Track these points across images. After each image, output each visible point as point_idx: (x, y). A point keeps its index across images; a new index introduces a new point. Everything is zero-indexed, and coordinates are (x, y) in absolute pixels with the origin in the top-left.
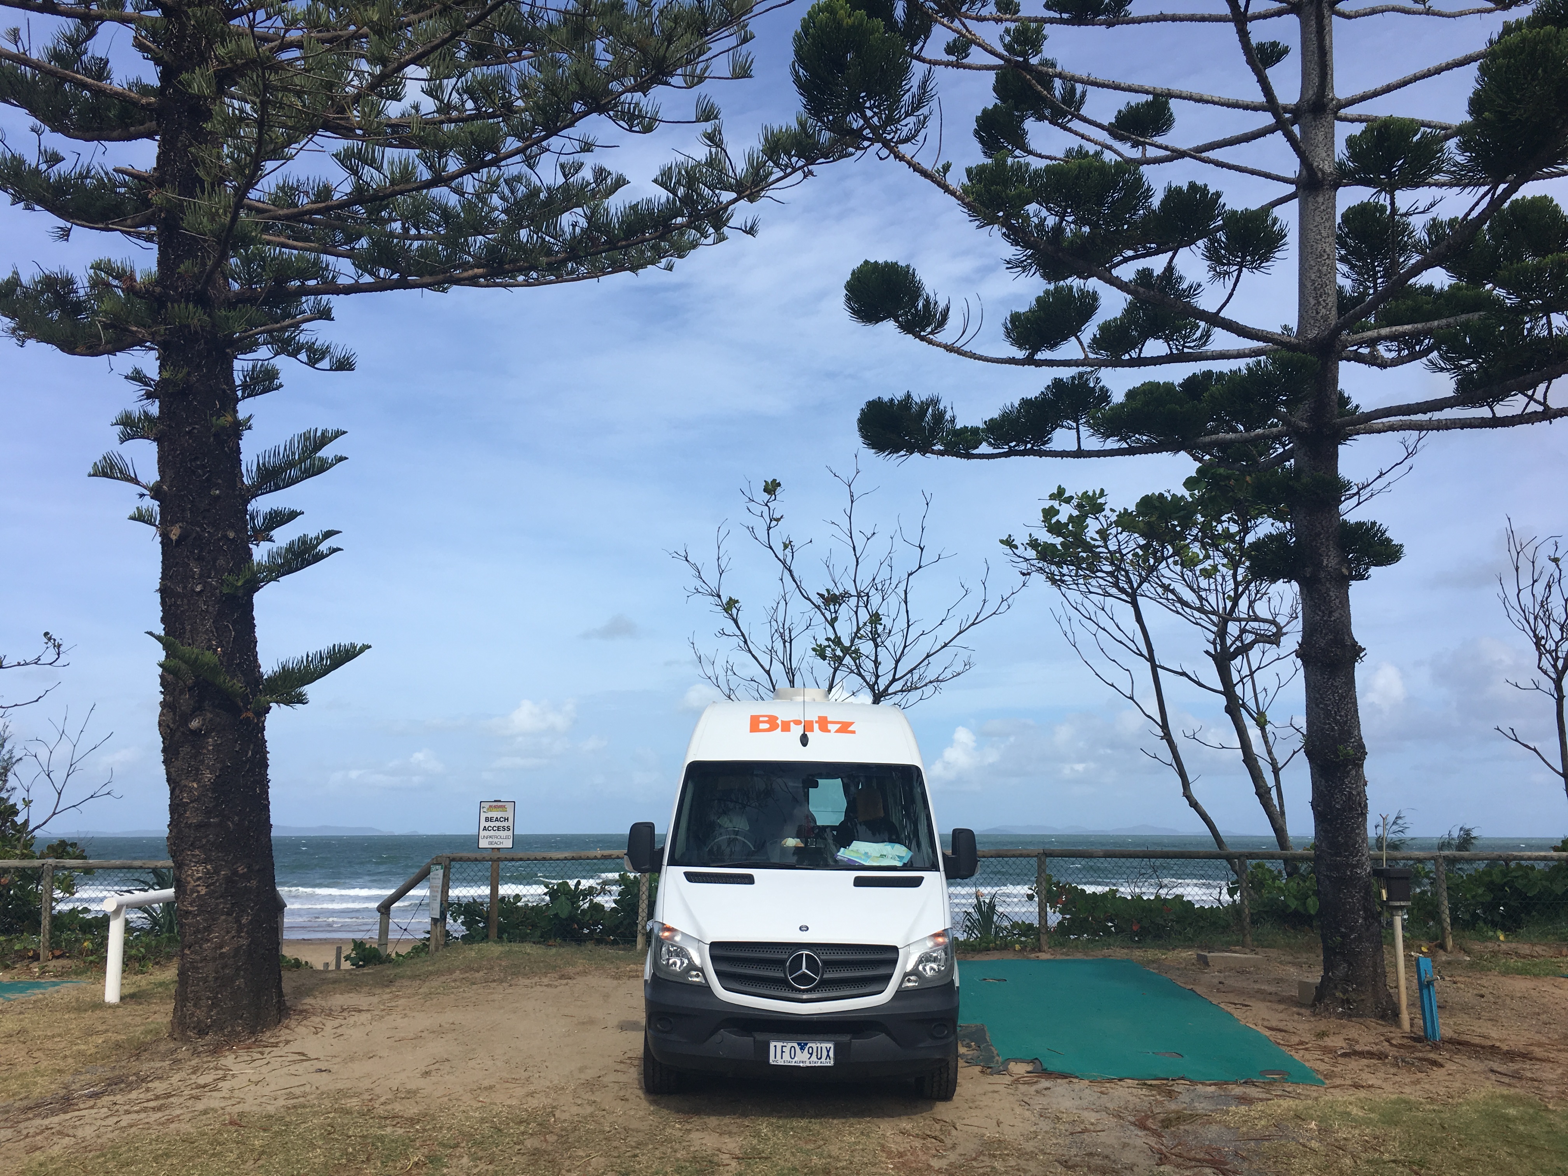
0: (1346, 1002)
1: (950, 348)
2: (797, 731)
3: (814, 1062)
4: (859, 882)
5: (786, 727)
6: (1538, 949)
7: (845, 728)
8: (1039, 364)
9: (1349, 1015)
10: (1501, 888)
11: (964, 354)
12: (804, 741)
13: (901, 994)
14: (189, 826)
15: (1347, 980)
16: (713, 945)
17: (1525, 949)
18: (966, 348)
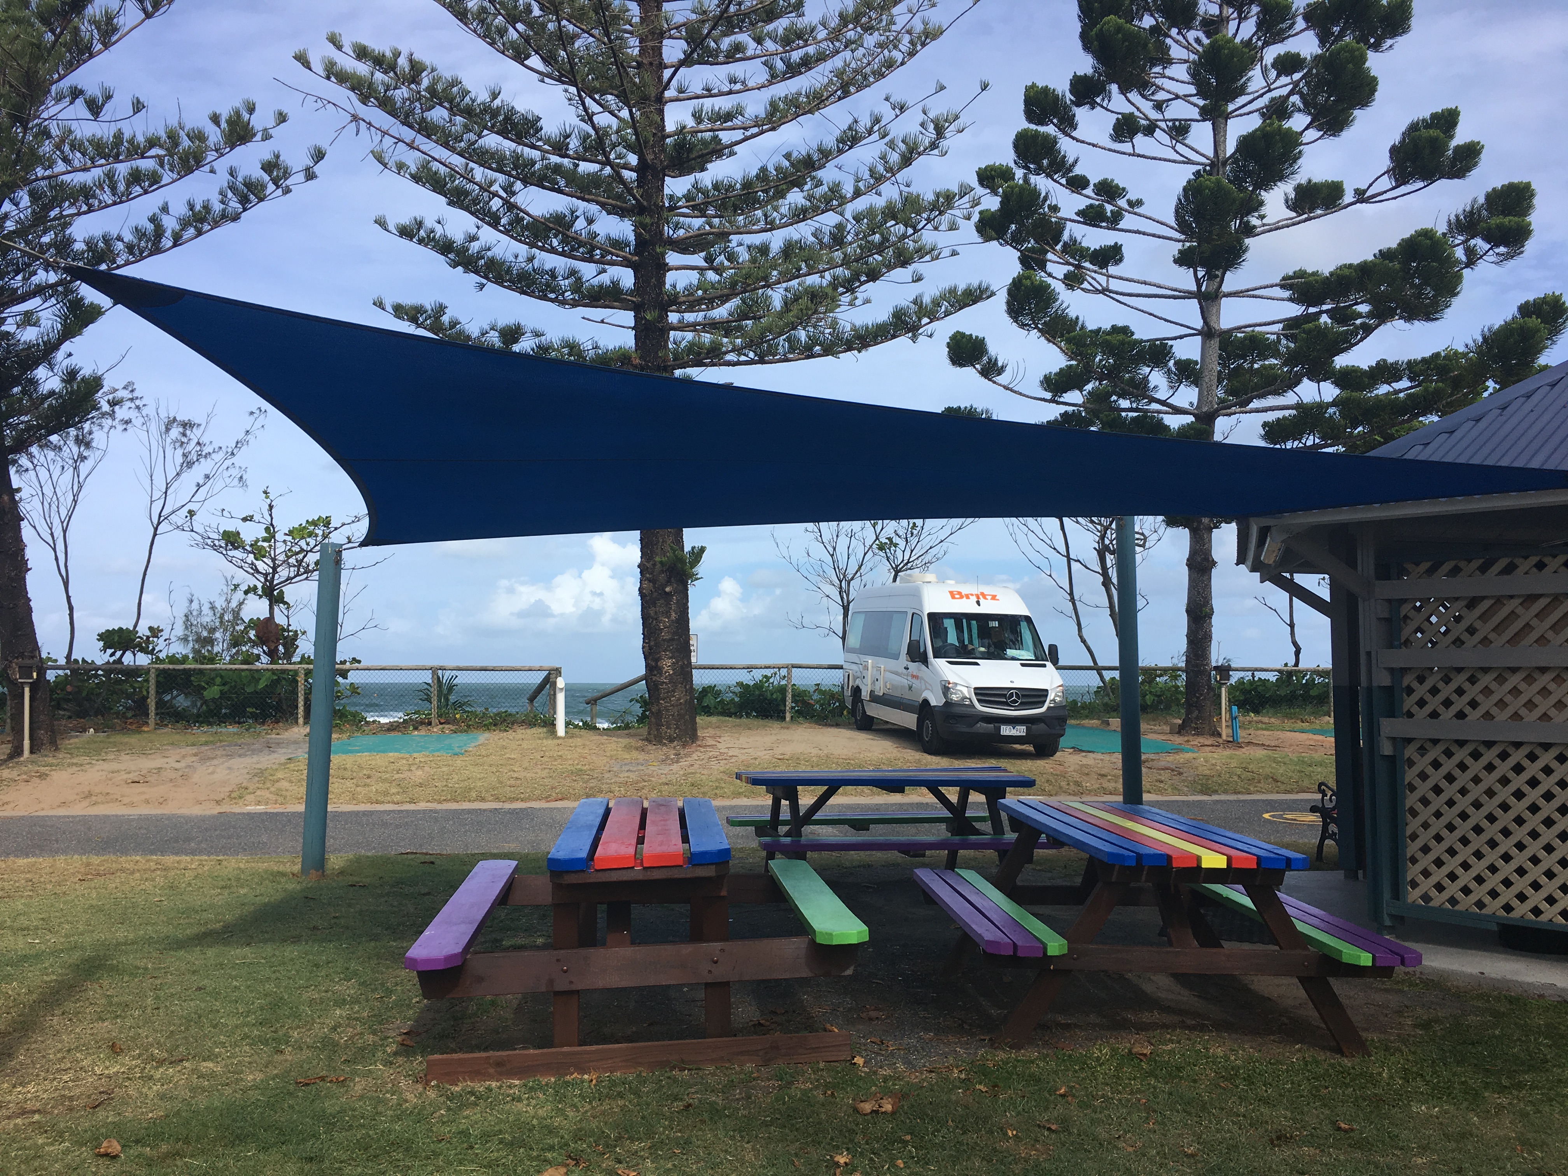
0: (1195, 729)
1: (1006, 388)
2: (974, 599)
3: (1018, 734)
4: (1023, 665)
5: (967, 597)
6: (1273, 720)
7: (994, 598)
8: (1058, 403)
9: (1198, 734)
10: (1250, 691)
11: (1015, 392)
12: (978, 603)
13: (1049, 708)
14: (664, 640)
15: (1197, 718)
16: (975, 689)
17: (1266, 720)
18: (1015, 389)
